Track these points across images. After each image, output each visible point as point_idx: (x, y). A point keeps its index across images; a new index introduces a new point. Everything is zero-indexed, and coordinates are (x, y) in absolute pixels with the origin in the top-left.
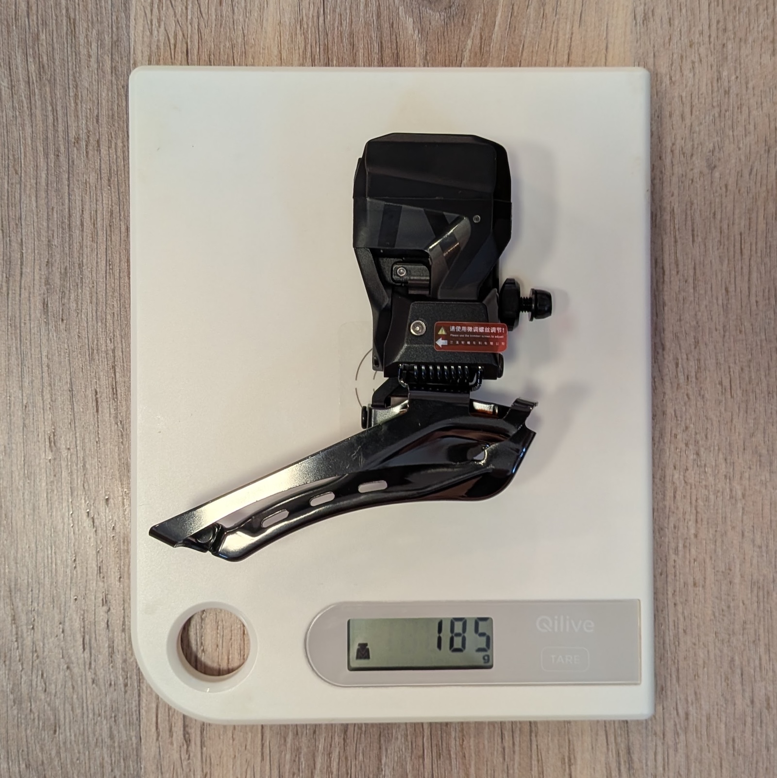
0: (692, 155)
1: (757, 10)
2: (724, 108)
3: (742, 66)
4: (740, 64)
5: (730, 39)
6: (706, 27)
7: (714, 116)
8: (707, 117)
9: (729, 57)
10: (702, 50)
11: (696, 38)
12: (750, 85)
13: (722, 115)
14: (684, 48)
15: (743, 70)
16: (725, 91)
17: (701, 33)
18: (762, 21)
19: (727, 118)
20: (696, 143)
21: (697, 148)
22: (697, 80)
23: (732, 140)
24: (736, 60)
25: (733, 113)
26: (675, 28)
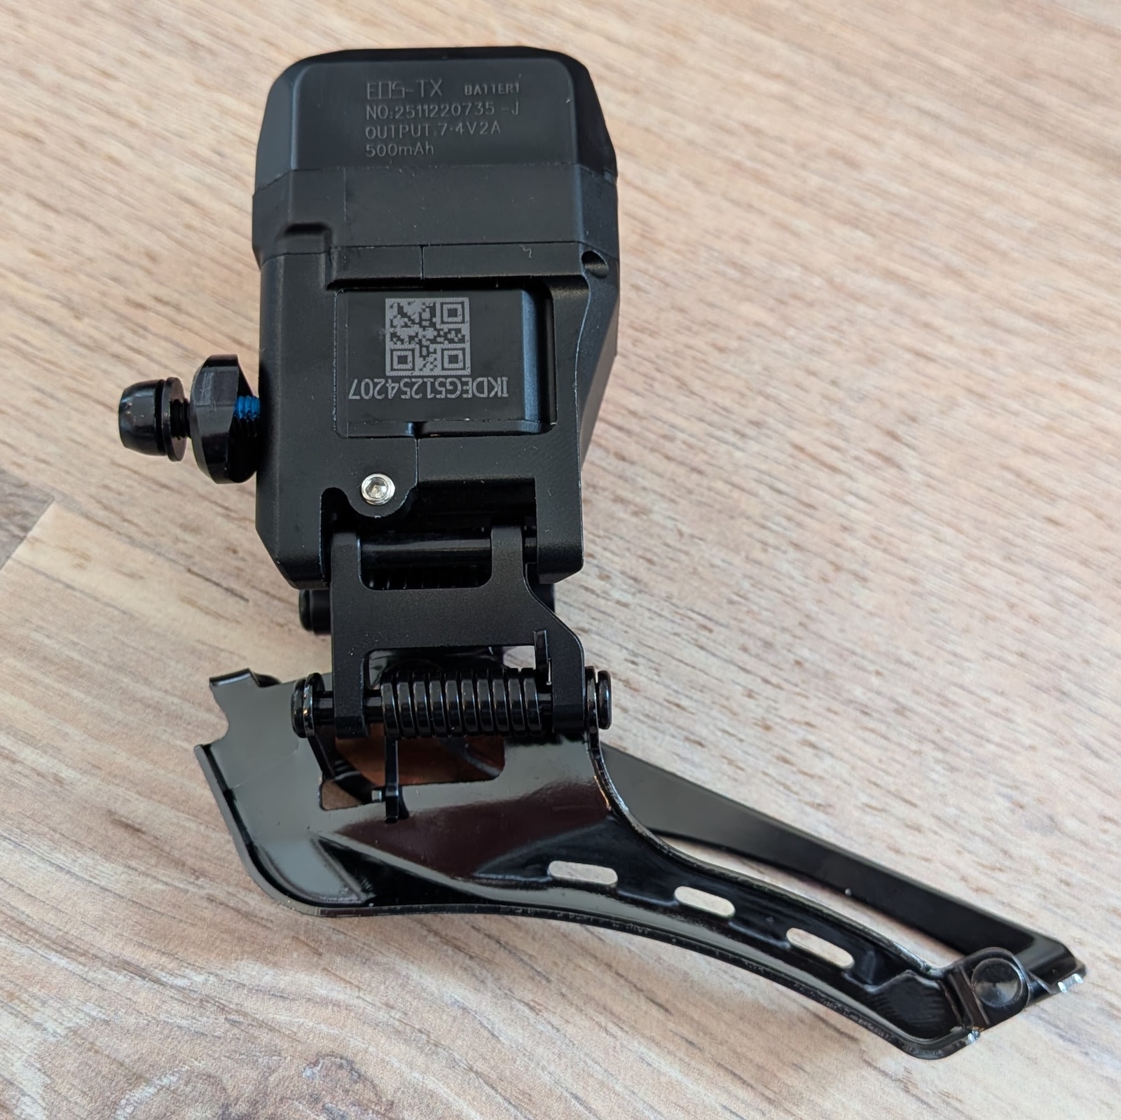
0: (1005, 852)
1: (759, 563)
2: (930, 732)
3: (858, 650)
4: (853, 653)
5: (791, 645)
6: (742, 678)
7: (938, 761)
8: (934, 776)
9: (829, 666)
10: (788, 711)
11: (754, 709)
12: (908, 657)
13: (945, 744)
14: (763, 745)
15: (869, 654)
16: (896, 711)
17: (750, 694)
18: (785, 567)
19: (954, 737)
20: (981, 830)
21: (993, 832)
22: (846, 756)
23: (1006, 753)
24: (841, 656)
25: (951, 721)
26: (712, 738)
